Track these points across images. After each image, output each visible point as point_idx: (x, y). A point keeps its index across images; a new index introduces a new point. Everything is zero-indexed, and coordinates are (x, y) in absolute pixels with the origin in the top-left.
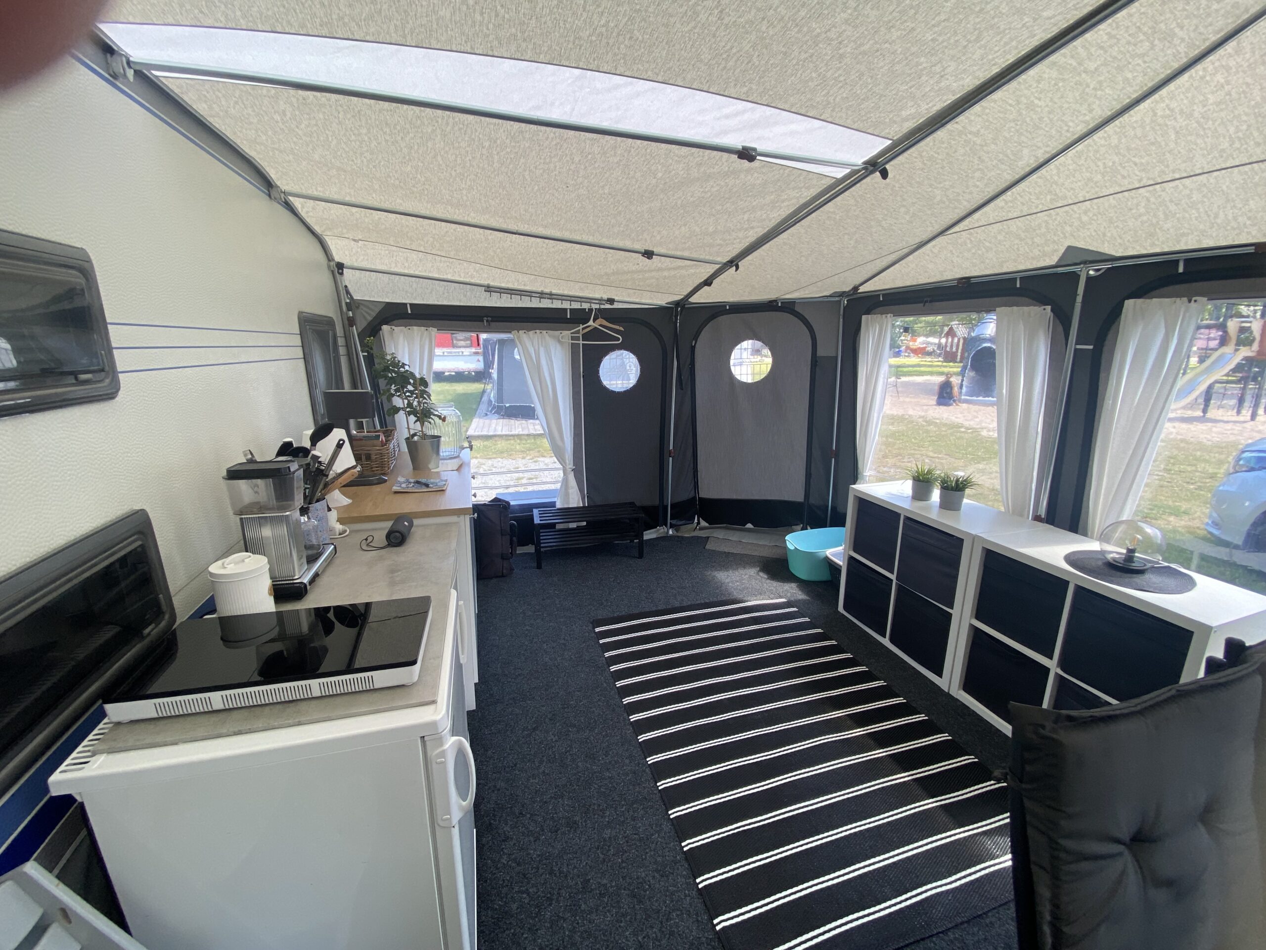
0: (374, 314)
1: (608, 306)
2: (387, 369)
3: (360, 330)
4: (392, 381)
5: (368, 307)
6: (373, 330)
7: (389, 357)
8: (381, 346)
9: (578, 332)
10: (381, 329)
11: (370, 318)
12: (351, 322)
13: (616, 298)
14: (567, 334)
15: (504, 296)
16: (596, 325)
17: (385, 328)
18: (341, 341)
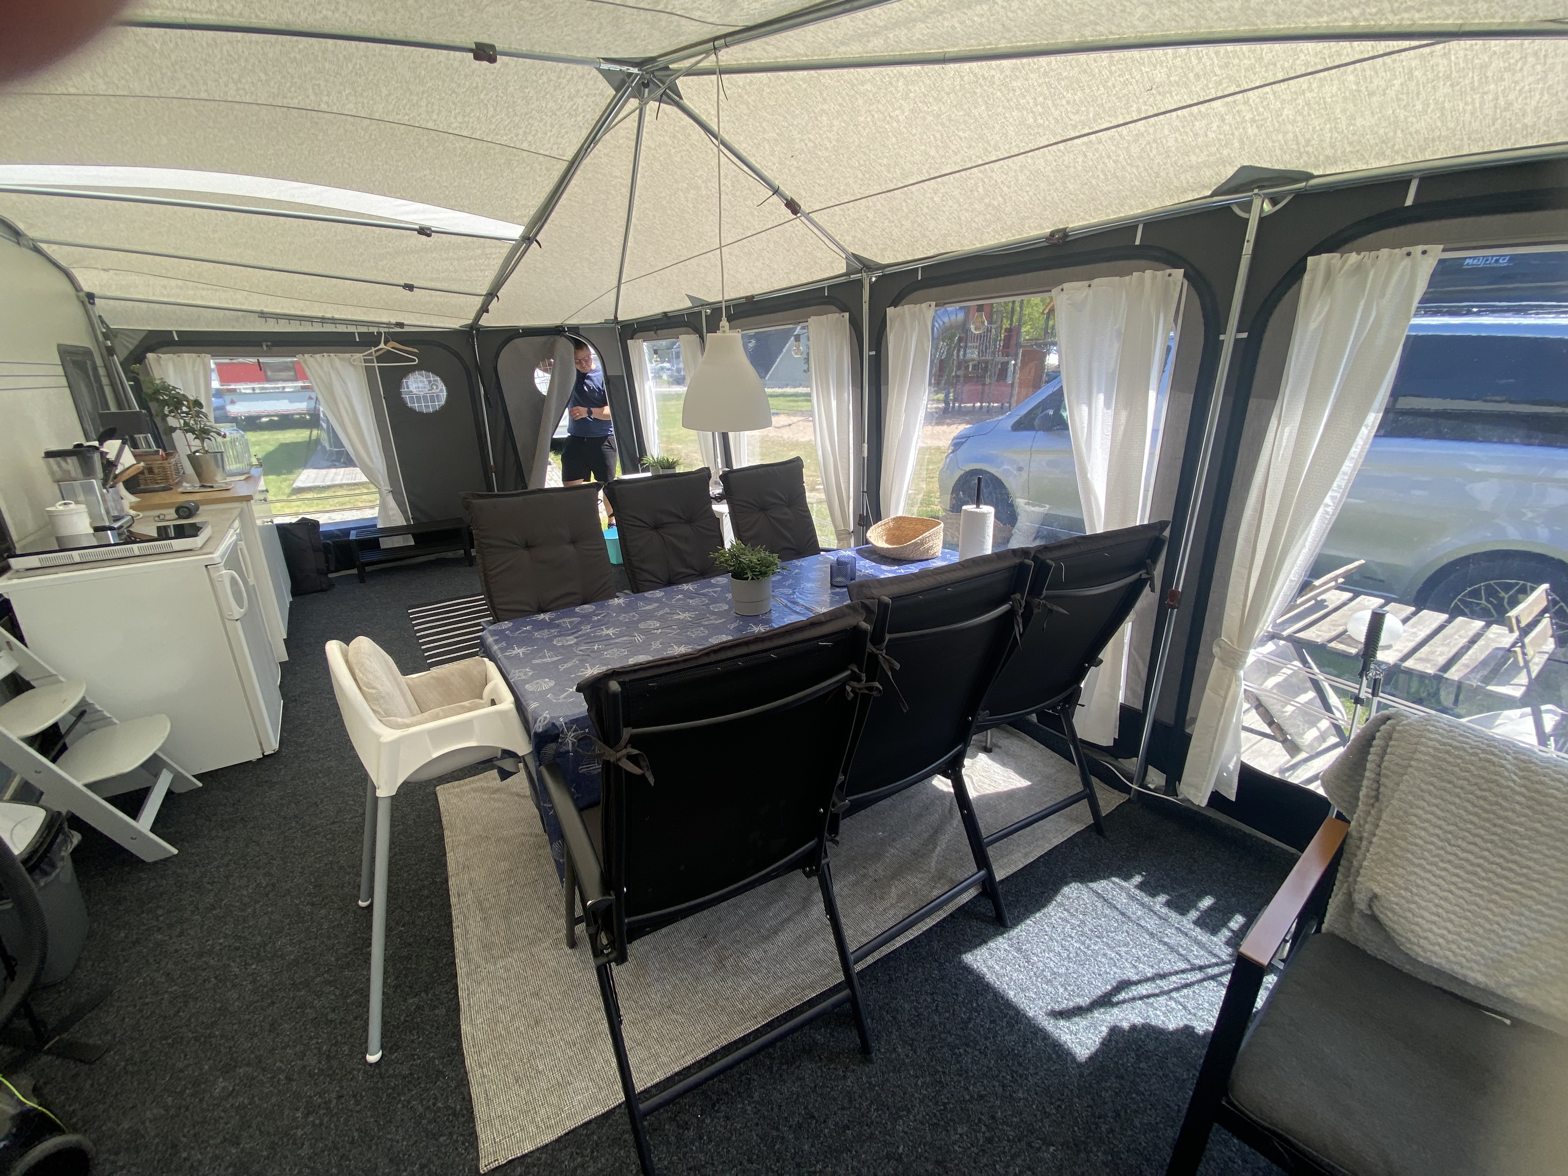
0: (136, 343)
1: (398, 330)
2: (157, 392)
3: (122, 359)
4: (165, 403)
5: (127, 336)
6: (137, 357)
7: (158, 382)
8: (147, 373)
9: (371, 354)
10: (145, 357)
11: (131, 347)
12: (111, 351)
13: (406, 322)
14: (359, 356)
15: (282, 322)
16: (388, 348)
17: (150, 356)
18: (102, 372)
